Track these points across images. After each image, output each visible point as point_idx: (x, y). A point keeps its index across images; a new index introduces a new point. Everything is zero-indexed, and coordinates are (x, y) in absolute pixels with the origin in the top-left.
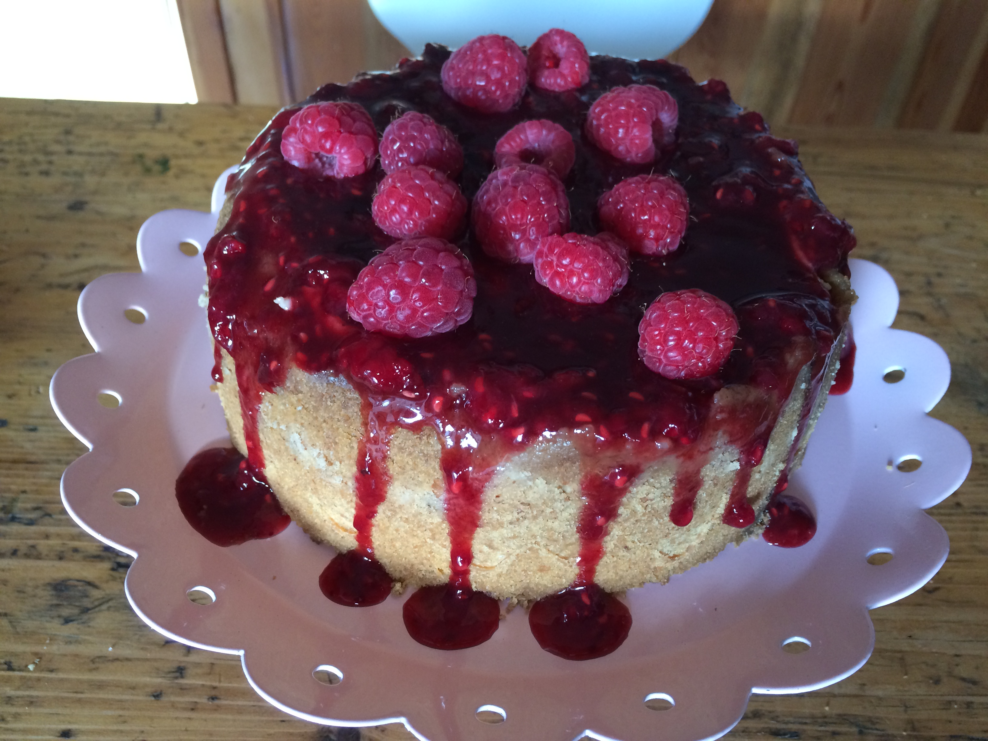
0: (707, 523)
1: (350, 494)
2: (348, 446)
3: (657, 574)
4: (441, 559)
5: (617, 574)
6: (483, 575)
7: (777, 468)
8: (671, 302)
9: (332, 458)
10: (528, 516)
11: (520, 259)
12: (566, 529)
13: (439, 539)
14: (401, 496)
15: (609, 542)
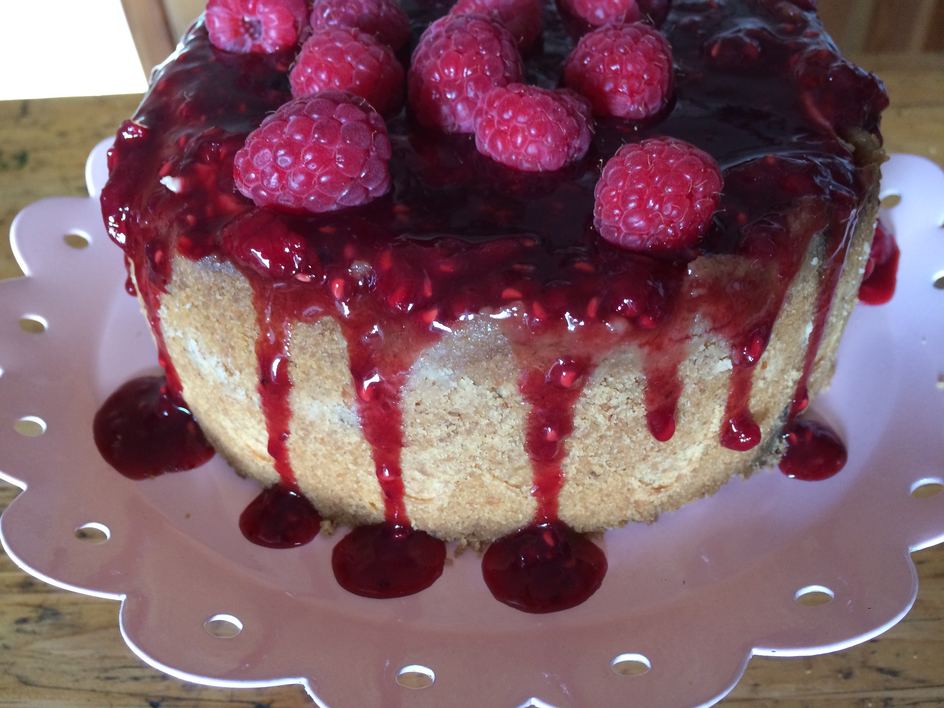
0: (698, 445)
1: (258, 412)
2: (246, 351)
3: (641, 510)
4: (370, 490)
5: (586, 508)
6: (421, 509)
7: (789, 376)
8: (632, 154)
9: (230, 366)
10: (459, 430)
11: (459, 126)
12: (510, 447)
13: (362, 465)
14: (309, 409)
15: (569, 466)
